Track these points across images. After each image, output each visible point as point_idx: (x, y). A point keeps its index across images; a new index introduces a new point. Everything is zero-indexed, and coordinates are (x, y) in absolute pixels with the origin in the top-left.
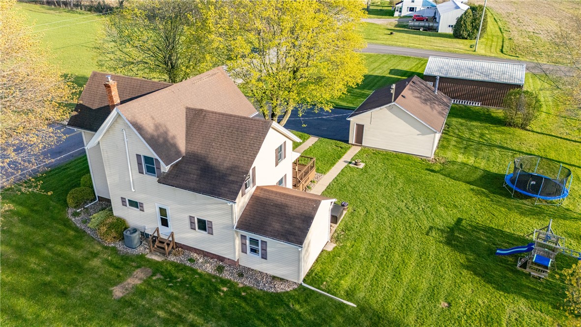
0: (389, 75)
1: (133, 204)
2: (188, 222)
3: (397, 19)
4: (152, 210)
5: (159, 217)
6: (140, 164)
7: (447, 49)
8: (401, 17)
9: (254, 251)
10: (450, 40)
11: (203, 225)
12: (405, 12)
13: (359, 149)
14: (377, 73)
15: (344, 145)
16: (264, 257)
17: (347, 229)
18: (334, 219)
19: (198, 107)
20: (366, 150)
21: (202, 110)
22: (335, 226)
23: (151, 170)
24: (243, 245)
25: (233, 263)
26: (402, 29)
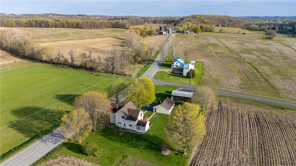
0: (165, 93)
1: (120, 123)
2: (128, 125)
3: (172, 69)
4: (123, 124)
5: (124, 125)
6: (122, 117)
7: (183, 83)
8: (173, 68)
9: (138, 129)
10: (185, 79)
11: (131, 125)
12: (175, 67)
13: (155, 113)
14: (162, 92)
15: (152, 112)
16: (140, 130)
17: (152, 126)
18: (150, 125)
19: (129, 108)
20: (157, 113)
21: (130, 109)
22: (150, 126)
23: (123, 118)
24: (137, 128)
25: (135, 131)
26: (173, 74)
